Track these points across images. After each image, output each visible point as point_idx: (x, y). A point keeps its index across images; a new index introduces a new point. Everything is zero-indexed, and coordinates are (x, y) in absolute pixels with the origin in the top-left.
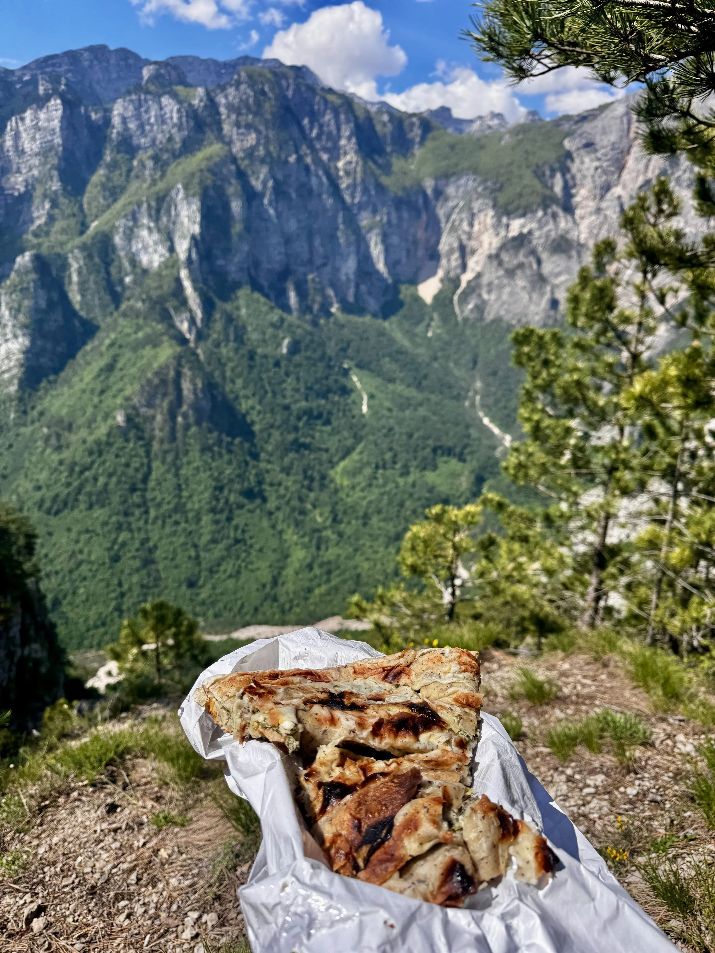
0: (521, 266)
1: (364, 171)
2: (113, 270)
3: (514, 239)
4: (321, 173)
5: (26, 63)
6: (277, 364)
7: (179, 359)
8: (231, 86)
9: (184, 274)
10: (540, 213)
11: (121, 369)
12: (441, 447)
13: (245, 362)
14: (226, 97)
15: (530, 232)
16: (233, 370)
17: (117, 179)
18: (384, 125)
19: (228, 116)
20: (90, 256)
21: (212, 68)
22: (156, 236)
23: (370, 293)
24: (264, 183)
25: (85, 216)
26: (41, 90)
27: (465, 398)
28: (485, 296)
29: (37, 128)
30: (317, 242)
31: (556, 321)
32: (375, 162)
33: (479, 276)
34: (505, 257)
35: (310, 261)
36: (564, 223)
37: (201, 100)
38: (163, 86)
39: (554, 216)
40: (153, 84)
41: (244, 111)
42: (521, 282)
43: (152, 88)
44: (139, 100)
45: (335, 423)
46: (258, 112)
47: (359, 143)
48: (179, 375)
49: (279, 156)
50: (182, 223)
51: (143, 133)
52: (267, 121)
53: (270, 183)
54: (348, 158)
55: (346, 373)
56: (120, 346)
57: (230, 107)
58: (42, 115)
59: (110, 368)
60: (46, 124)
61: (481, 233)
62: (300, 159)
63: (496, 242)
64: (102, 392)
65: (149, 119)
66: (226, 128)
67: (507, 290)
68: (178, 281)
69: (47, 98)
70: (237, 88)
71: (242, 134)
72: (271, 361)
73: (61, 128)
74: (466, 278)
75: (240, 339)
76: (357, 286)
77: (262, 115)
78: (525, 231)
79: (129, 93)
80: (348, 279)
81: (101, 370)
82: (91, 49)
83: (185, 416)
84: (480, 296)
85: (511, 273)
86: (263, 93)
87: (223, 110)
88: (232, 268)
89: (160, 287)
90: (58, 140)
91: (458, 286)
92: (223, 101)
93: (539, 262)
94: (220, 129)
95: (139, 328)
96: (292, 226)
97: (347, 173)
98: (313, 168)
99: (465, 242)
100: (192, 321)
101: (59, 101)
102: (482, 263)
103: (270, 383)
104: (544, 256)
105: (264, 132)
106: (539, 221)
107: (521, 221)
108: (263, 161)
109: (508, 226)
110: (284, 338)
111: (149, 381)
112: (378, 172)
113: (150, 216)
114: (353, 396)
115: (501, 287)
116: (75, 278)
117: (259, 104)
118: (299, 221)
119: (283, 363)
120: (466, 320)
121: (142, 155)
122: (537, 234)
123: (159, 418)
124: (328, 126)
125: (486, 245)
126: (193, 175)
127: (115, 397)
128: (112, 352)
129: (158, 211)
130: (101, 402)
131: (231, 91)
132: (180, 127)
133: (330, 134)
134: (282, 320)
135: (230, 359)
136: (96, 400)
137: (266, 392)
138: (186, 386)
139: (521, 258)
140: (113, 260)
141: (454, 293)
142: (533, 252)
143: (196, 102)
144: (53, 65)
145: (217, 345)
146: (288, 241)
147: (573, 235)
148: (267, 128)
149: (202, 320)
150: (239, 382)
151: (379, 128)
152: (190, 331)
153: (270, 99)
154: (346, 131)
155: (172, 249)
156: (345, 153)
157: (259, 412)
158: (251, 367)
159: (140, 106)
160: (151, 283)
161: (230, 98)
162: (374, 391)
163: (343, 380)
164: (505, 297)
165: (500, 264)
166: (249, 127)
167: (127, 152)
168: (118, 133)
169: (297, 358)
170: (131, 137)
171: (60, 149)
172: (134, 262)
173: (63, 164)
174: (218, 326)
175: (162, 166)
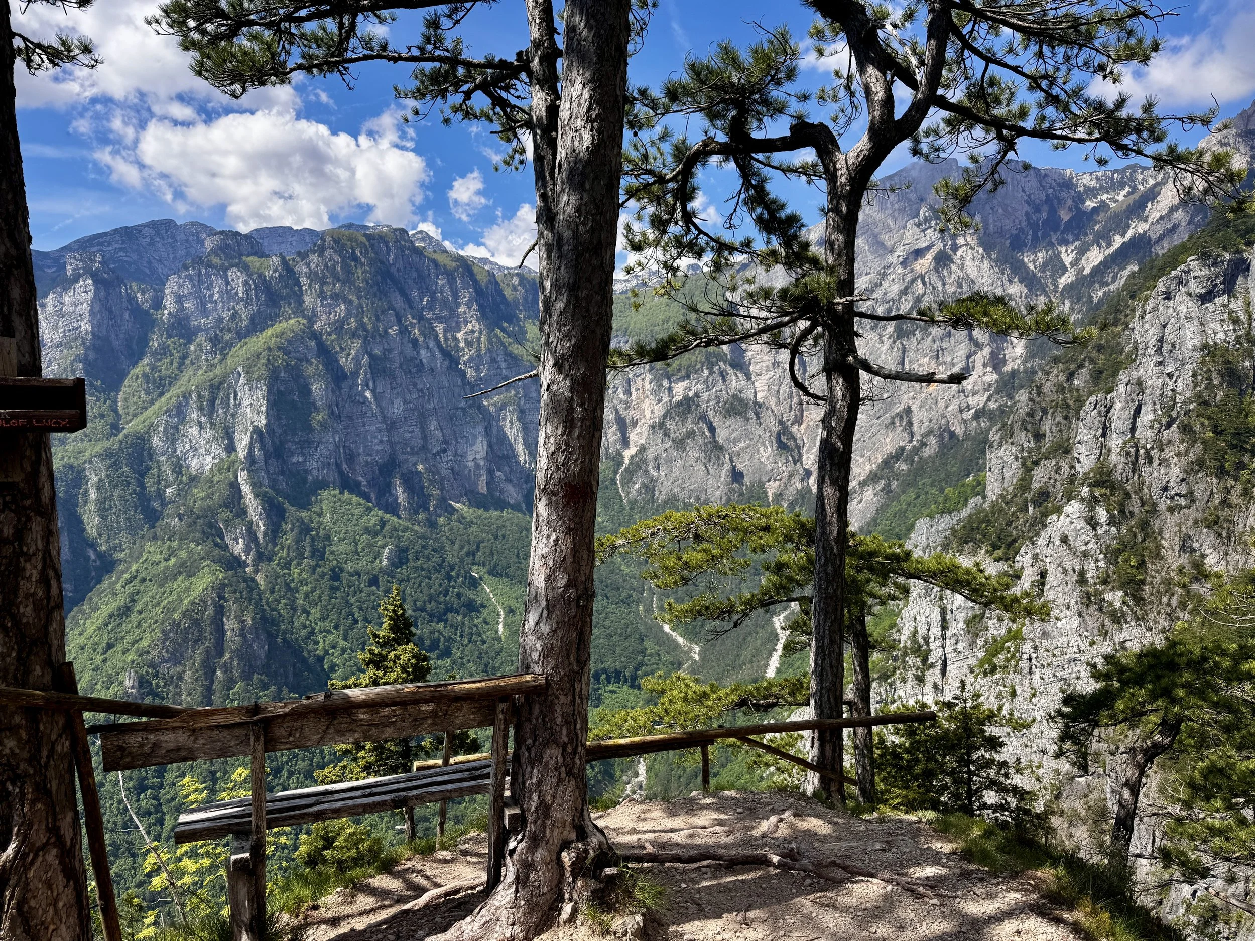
0: (691, 434)
1: (490, 341)
2: (149, 481)
3: (679, 404)
4: (432, 344)
5: (65, 243)
6: (374, 581)
7: (220, 589)
8: (314, 252)
9: (242, 476)
10: (706, 373)
11: (140, 612)
12: (604, 671)
13: (326, 582)
14: (308, 265)
15: (697, 395)
16: (307, 596)
17: (165, 367)
18: (515, 288)
19: (310, 286)
20: (115, 466)
21: (307, 239)
22: (209, 433)
23: (508, 480)
24: (357, 360)
25: (119, 416)
26: (69, 271)
27: (638, 601)
28: (654, 473)
29: (61, 314)
30: (433, 425)
31: (741, 495)
32: (503, 330)
33: (643, 449)
34: (670, 425)
35: (424, 448)
36: (736, 381)
37: (275, 271)
38: (229, 257)
39: (723, 375)
40: (218, 255)
41: (330, 280)
42: (693, 453)
43: (216, 261)
44: (199, 274)
45: (456, 653)
46: (348, 279)
47: (482, 309)
48: (220, 611)
49: (375, 328)
50: (244, 414)
51: (205, 313)
52: (359, 289)
53: (365, 360)
54: (470, 326)
55: (475, 583)
56: (144, 580)
57: (313, 276)
58: (67, 299)
59: (125, 612)
60: (71, 309)
61: (640, 401)
62: (404, 331)
63: (659, 410)
64: (110, 646)
65: (212, 296)
66: (308, 300)
67: (679, 463)
68: (235, 486)
69: (76, 278)
70: (321, 255)
71: (330, 305)
72: (365, 577)
73: (92, 312)
74: (627, 454)
75: (319, 554)
76: (490, 472)
77: (353, 283)
78: (691, 394)
79: (186, 268)
80: (477, 466)
81: (111, 616)
82: (152, 225)
83: (226, 669)
84: (646, 472)
85: (680, 444)
86: (355, 259)
87: (304, 280)
88: (313, 464)
89: (210, 497)
90: (86, 327)
91: (620, 463)
92: (305, 270)
93: (712, 429)
94: (301, 302)
95: (172, 553)
96: (397, 408)
97: (469, 344)
98: (421, 339)
99: (623, 413)
100: (251, 535)
101: (90, 281)
102: (645, 434)
103: (361, 609)
104: (716, 421)
105: (356, 301)
106: (706, 382)
107: (686, 383)
108: (354, 335)
109: (670, 390)
110: (384, 547)
111: (176, 625)
112: (507, 340)
113: (201, 409)
114: (485, 612)
115: (670, 460)
116: (93, 495)
117: (348, 271)
118: (405, 402)
119: (382, 580)
120: (633, 503)
121: (201, 338)
122: (705, 396)
123: (188, 675)
124: (441, 292)
125: (648, 414)
126: (258, 355)
127: (125, 652)
128: (129, 589)
129: (212, 402)
130: (105, 661)
131: (314, 259)
132: (247, 302)
133: (445, 301)
134: (383, 523)
135: (302, 582)
136: (99, 659)
137: (356, 622)
138: (230, 624)
139: (689, 425)
140: (148, 469)
141: (616, 473)
142: (704, 417)
143: (268, 274)
144: (102, 244)
145: (287, 565)
146: (391, 426)
147: (748, 394)
148: (359, 297)
149: (265, 534)
150: (315, 612)
151: (508, 292)
152: (247, 550)
153: (362, 265)
154: (465, 296)
155: (231, 448)
156: (466, 322)
157: (344, 651)
158: (334, 589)
159: (200, 282)
160: (198, 493)
161: (313, 266)
162: (513, 603)
163: (470, 593)
164: (676, 472)
165: (666, 434)
166: (335, 296)
167: (181, 336)
168: (170, 314)
169: (403, 571)
170: (188, 318)
171: (90, 336)
172: (179, 468)
173: (92, 355)
174: (288, 540)
175: (224, 348)
